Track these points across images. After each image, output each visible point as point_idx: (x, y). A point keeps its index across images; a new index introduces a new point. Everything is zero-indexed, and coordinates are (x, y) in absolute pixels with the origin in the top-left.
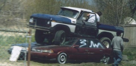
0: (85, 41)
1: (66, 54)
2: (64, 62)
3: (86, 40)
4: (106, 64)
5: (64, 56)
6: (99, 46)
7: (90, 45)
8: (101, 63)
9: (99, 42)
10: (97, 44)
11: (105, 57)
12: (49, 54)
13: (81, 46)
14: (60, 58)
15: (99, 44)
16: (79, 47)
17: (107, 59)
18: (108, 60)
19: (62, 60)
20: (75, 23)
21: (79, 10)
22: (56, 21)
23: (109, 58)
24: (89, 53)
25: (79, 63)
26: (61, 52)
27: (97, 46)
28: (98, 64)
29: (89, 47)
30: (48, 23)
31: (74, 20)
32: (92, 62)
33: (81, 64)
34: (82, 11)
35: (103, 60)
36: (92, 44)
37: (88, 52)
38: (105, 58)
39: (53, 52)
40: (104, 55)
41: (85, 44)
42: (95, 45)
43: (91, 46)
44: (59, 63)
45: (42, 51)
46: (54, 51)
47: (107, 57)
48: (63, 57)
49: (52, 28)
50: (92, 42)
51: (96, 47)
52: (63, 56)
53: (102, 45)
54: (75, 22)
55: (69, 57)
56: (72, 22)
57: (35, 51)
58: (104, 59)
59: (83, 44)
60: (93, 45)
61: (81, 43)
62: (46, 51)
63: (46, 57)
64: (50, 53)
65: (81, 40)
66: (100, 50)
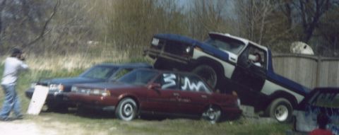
0: (174, 76)
1: (134, 103)
2: (130, 118)
3: (176, 75)
4: (213, 122)
5: (131, 106)
6: (201, 89)
7: (183, 85)
8: (203, 120)
9: (201, 81)
10: (196, 84)
11: (211, 109)
12: (102, 98)
13: (164, 87)
14: (123, 110)
15: (200, 84)
16: (161, 87)
17: (215, 113)
18: (217, 116)
19: (127, 114)
21: (246, 42)
23: (219, 113)
24: (180, 100)
26: (126, 94)
27: (197, 88)
28: (196, 122)
29: (181, 88)
31: (233, 56)
32: (185, 118)
34: (250, 45)
35: (208, 114)
37: (179, 98)
38: (213, 112)
39: (110, 94)
40: (211, 106)
41: (174, 83)
42: (192, 87)
43: (184, 88)
44: (120, 119)
45: (88, 92)
47: (215, 109)
48: (129, 108)
50: (187, 80)
51: (195, 89)
52: (128, 105)
54: (234, 60)
55: (140, 105)
56: (230, 59)
57: (77, 91)
58: (210, 112)
59: (168, 83)
60: (190, 85)
61: (166, 80)
62: (96, 92)
63: (97, 102)
64: (103, 96)
65: (165, 75)
66: (203, 96)
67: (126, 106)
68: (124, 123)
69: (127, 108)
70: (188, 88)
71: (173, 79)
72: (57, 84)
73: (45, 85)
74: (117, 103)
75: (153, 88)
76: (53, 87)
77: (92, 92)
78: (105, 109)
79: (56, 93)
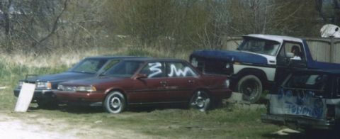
0: (159, 65)
1: (121, 95)
2: (119, 111)
3: (162, 63)
4: (202, 110)
5: (118, 99)
6: (188, 74)
7: (169, 72)
8: (192, 109)
9: (188, 66)
10: (183, 70)
11: (199, 98)
12: (88, 94)
13: (150, 76)
14: (110, 103)
15: (187, 69)
16: (146, 77)
17: (204, 101)
18: (206, 104)
19: (115, 107)
20: (275, 64)
22: (241, 63)
23: (208, 100)
24: (167, 87)
25: (149, 111)
26: (113, 88)
27: (184, 74)
28: (184, 112)
29: (167, 76)
30: (228, 67)
31: (271, 58)
33: (152, 113)
35: (197, 103)
36: (174, 71)
37: (166, 85)
38: (201, 100)
39: (95, 90)
41: (160, 71)
42: (178, 73)
43: (171, 75)
44: (109, 112)
45: (74, 90)
46: (97, 89)
47: (204, 97)
48: (116, 101)
49: (235, 75)
51: (181, 75)
52: (115, 98)
54: (273, 62)
55: (128, 97)
56: (269, 63)
57: (63, 89)
58: (199, 101)
59: (154, 71)
61: (152, 69)
62: (82, 89)
63: (83, 100)
64: (89, 92)
65: (150, 64)
67: (113, 100)
68: (112, 115)
69: (114, 101)
70: (175, 75)
71: (159, 67)
72: (44, 81)
73: (33, 83)
74: (104, 98)
75: (138, 78)
76: (41, 85)
77: (78, 90)
78: (92, 105)
79: (44, 91)
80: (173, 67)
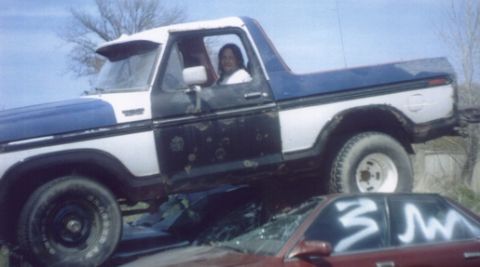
6: (459, 231)
7: (402, 230)
9: (453, 208)
10: (442, 220)
13: (343, 246)
15: (453, 217)
27: (447, 231)
29: (397, 242)
36: (416, 224)
41: (373, 227)
43: (406, 238)
51: (439, 236)
53: (472, 223)
59: (355, 230)
65: (341, 206)
66: (467, 255)
70: (419, 237)
71: (369, 215)
75: (301, 257)
80: (411, 211)
